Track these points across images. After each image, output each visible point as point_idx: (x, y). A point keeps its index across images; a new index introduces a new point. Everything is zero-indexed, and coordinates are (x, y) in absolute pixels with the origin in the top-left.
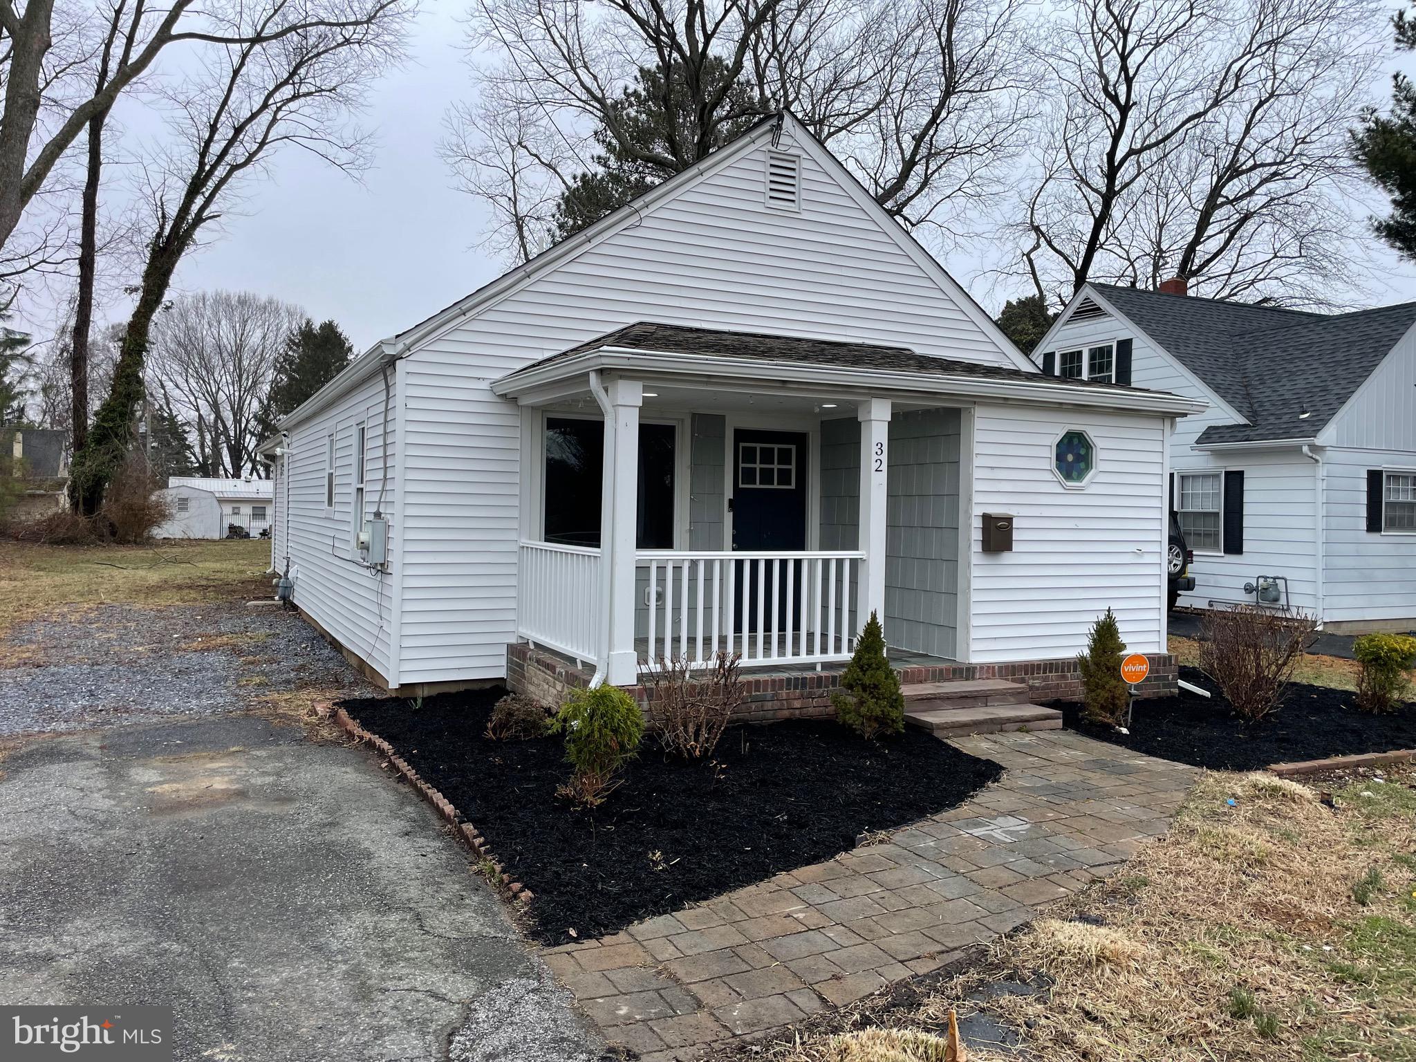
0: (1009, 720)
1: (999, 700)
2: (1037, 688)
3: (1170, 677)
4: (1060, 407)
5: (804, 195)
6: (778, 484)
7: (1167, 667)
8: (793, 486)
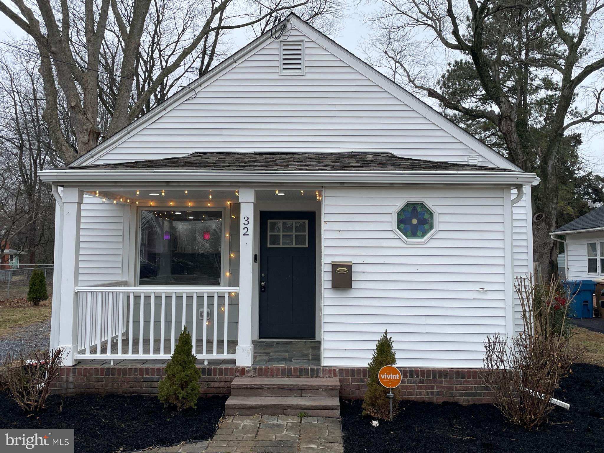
5: (307, 64)
6: (296, 244)
8: (307, 246)
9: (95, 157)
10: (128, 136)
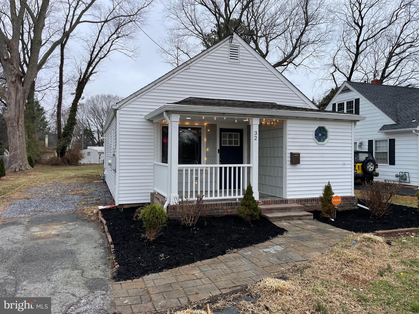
0: (295, 216)
1: (293, 210)
2: (309, 206)
3: (355, 203)
4: (315, 119)
5: (241, 57)
6: (234, 145)
7: (354, 200)
8: (239, 145)
9: (138, 96)
10: (155, 86)
